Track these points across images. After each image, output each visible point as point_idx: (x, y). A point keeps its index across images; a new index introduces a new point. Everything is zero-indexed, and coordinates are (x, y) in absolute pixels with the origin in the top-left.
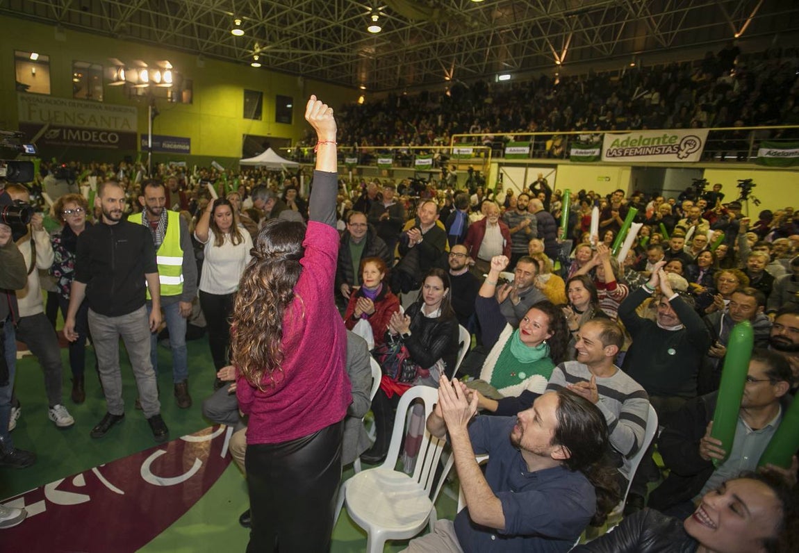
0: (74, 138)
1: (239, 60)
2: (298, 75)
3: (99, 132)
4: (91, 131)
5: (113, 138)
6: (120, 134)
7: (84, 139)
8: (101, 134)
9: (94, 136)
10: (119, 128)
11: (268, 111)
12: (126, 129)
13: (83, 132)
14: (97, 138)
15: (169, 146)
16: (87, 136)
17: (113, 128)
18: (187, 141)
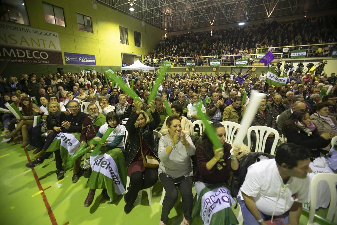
0: (10, 55)
1: (115, 7)
2: (142, 20)
3: (32, 51)
4: (25, 49)
5: (44, 55)
6: (49, 52)
7: (19, 56)
8: (34, 52)
9: (28, 54)
10: (47, 48)
11: (131, 39)
12: (52, 48)
13: (17, 50)
14: (31, 55)
15: (83, 61)
16: (21, 54)
17: (42, 47)
18: (93, 57)
